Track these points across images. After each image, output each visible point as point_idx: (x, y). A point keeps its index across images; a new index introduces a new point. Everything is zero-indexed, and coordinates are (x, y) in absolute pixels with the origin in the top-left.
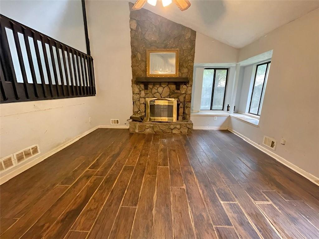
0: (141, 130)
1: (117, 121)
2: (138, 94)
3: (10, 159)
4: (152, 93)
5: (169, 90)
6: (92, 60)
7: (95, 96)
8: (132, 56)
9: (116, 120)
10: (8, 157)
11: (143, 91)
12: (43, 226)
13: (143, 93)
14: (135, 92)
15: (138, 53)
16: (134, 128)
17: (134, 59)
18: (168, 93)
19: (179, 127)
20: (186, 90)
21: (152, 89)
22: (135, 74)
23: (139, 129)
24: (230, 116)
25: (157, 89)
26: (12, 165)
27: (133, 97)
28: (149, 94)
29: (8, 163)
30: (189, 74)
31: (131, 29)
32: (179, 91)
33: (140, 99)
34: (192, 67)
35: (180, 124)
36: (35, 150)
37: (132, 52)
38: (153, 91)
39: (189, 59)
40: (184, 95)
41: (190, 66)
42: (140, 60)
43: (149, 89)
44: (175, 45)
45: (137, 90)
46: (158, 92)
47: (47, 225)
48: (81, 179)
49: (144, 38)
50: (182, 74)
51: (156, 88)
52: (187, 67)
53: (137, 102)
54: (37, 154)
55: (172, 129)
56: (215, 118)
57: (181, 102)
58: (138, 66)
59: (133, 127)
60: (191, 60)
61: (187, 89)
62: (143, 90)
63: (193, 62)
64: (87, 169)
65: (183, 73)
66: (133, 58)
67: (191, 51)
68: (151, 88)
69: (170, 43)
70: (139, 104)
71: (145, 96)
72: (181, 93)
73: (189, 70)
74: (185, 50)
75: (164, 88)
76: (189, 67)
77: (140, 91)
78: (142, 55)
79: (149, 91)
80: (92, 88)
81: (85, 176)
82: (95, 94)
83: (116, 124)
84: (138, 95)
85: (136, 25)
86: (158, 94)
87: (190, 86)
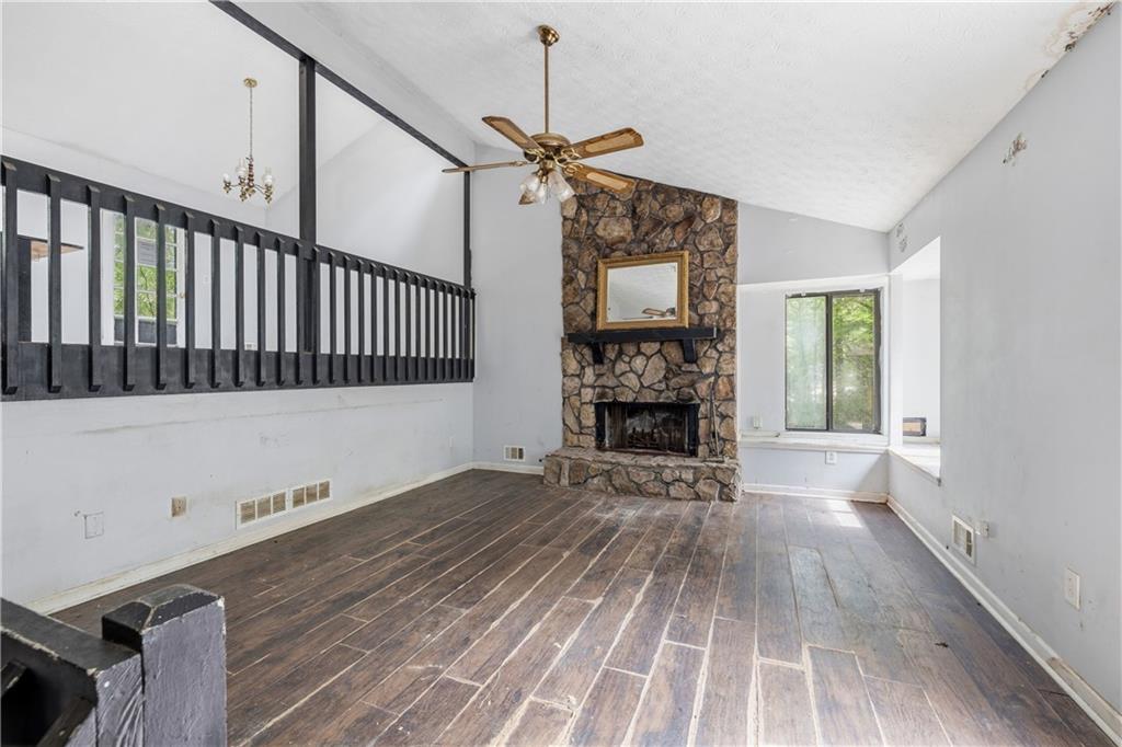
0: (576, 481)
1: (521, 450)
2: (578, 376)
3: (283, 496)
4: (613, 372)
5: (664, 365)
6: (473, 295)
7: (472, 381)
8: (563, 280)
9: (518, 447)
10: (282, 491)
11: (591, 368)
12: (305, 601)
13: (589, 372)
14: (570, 371)
15: (580, 272)
16: (558, 471)
17: (568, 287)
18: (662, 373)
19: (691, 477)
20: (715, 362)
21: (614, 363)
22: (570, 325)
23: (569, 477)
24: (887, 451)
25: (629, 363)
26: (283, 508)
27: (564, 384)
28: (605, 378)
29: (279, 503)
30: (724, 315)
31: (565, 218)
32: (694, 368)
33: (582, 390)
34: (732, 297)
35: (695, 468)
36: (325, 491)
37: (565, 270)
38: (617, 366)
39: (719, 274)
40: (712, 379)
41: (723, 293)
42: (583, 287)
43: (606, 361)
44: (678, 243)
45: (573, 366)
46: (631, 370)
47: (312, 601)
48: (389, 554)
49: (595, 234)
50: (701, 317)
51: (627, 359)
52: (715, 299)
53: (573, 399)
54: (326, 500)
55: (668, 484)
56: (828, 456)
57: (702, 400)
58: (578, 303)
59: (554, 468)
60: (725, 278)
61: (718, 360)
62: (589, 365)
63: (732, 282)
64: (407, 541)
65: (705, 315)
66: (567, 284)
67: (724, 254)
68: (613, 358)
69: (662, 241)
70: (578, 404)
71: (595, 381)
72: (701, 372)
73: (722, 306)
74: (705, 252)
75: (648, 358)
76: (724, 299)
77: (583, 368)
78: (587, 274)
79: (606, 367)
80: (467, 361)
81: (397, 552)
82: (473, 376)
83: (517, 460)
84: (577, 380)
85: (576, 207)
86: (631, 375)
87: (730, 352)
